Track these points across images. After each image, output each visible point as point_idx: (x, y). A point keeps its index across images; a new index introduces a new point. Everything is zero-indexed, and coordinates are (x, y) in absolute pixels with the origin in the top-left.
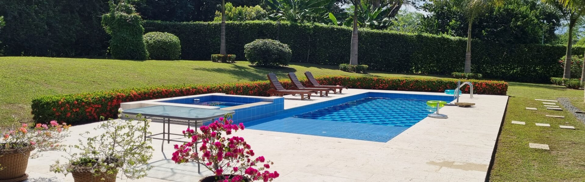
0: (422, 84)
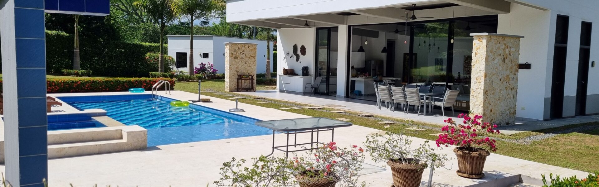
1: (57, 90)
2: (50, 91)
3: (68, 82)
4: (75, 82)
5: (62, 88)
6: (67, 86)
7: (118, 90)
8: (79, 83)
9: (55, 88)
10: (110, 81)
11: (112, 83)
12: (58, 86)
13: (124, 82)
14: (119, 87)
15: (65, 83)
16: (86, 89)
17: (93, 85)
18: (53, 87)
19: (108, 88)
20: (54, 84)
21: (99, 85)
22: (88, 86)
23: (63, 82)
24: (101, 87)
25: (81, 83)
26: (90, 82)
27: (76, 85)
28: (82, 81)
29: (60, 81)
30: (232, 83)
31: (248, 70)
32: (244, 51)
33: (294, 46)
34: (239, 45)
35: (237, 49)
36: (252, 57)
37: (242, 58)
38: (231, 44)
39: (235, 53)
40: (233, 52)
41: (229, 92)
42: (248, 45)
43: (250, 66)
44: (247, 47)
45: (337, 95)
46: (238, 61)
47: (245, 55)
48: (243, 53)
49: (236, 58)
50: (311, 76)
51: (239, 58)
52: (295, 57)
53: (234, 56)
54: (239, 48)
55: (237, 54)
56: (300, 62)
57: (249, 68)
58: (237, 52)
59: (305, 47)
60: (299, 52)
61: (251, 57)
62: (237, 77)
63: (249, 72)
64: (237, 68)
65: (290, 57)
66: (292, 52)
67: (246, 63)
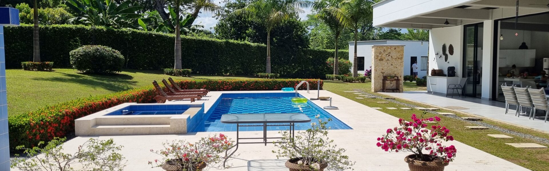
0: (261, 84)
1: (231, 89)
2: (226, 89)
3: (238, 82)
4: (243, 82)
5: (234, 87)
6: (237, 85)
7: (275, 89)
8: (245, 83)
9: (230, 86)
10: (269, 81)
11: (270, 83)
12: (231, 85)
13: (280, 83)
14: (276, 86)
15: (236, 83)
16: (251, 87)
17: (256, 84)
18: (228, 86)
19: (268, 87)
20: (228, 84)
21: (261, 85)
22: (253, 86)
23: (235, 83)
24: (262, 87)
25: (247, 83)
26: (254, 82)
27: (244, 84)
28: (248, 82)
29: (233, 82)
30: (377, 84)
31: (394, 72)
32: (390, 53)
33: (443, 46)
34: (384, 48)
35: (382, 51)
37: (388, 60)
38: (376, 47)
39: (381, 55)
40: (378, 54)
41: (374, 92)
42: (394, 47)
43: (396, 68)
44: (393, 48)
45: (482, 97)
46: (384, 62)
47: (391, 56)
48: (389, 55)
49: (381, 60)
50: (458, 76)
51: (384, 60)
52: (444, 57)
53: (379, 58)
54: (384, 51)
55: (383, 56)
56: (448, 62)
57: (395, 69)
59: (453, 47)
60: (447, 52)
61: (398, 59)
62: (382, 78)
64: (382, 69)
65: (439, 58)
66: (441, 52)
67: (392, 65)
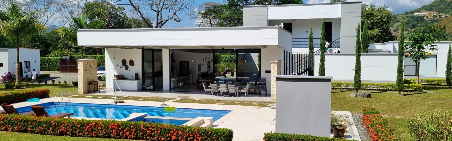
30: (85, 88)
31: (93, 78)
32: (90, 65)
33: (122, 60)
34: (88, 61)
35: (87, 64)
36: (95, 68)
37: (90, 70)
38: (83, 61)
39: (86, 67)
40: (85, 66)
41: (84, 94)
42: (92, 61)
44: (92, 62)
45: (163, 90)
46: (88, 72)
47: (91, 68)
48: (90, 67)
49: (86, 70)
50: (140, 79)
51: (88, 70)
52: (124, 67)
53: (85, 69)
54: (88, 63)
55: (87, 67)
56: (130, 71)
57: (94, 76)
58: (87, 66)
59: (133, 61)
60: (128, 64)
62: (88, 83)
63: (94, 79)
64: (87, 77)
65: (120, 68)
66: (121, 64)
67: (92, 73)
